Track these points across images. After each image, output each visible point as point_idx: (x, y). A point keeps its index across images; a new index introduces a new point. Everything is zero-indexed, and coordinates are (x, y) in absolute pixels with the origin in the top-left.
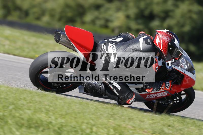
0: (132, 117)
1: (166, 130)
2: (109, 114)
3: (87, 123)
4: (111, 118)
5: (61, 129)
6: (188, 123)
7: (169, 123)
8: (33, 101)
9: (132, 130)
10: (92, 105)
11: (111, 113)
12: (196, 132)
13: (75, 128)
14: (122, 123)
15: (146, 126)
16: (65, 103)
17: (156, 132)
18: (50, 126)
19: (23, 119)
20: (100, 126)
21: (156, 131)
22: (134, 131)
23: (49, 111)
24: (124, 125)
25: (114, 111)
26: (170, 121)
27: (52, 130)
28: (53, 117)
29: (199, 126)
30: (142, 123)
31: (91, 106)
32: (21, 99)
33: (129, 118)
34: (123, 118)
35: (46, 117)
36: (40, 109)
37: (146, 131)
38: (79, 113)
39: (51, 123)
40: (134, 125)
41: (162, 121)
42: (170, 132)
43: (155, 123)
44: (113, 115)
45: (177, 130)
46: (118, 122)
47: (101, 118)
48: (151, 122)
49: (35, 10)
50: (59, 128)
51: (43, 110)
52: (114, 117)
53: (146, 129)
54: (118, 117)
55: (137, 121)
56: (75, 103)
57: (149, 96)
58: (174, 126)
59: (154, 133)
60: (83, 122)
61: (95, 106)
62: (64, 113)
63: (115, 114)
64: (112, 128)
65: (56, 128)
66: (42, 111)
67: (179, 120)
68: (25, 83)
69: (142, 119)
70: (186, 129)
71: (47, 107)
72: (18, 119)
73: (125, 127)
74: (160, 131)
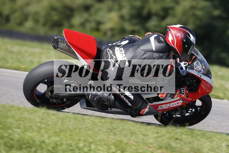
0: (134, 131)
1: (173, 144)
2: (107, 129)
3: (84, 141)
4: (111, 134)
5: (56, 149)
6: (197, 135)
7: (176, 136)
8: (22, 118)
9: (135, 145)
10: (88, 119)
11: (110, 128)
12: (208, 144)
13: (71, 146)
14: (123, 138)
15: (151, 141)
16: (58, 119)
17: (162, 147)
18: (43, 145)
19: (12, 139)
20: (99, 143)
21: (162, 145)
22: (137, 147)
23: (41, 129)
24: (126, 141)
25: (113, 125)
26: (177, 133)
27: (45, 150)
28: (46, 136)
29: (210, 138)
30: (146, 138)
31: (87, 121)
32: (8, 116)
33: (131, 133)
34: (124, 132)
35: (37, 136)
36: (31, 127)
37: (151, 146)
38: (74, 129)
39: (44, 142)
40: (137, 140)
41: (168, 134)
42: (178, 146)
43: (160, 136)
44: (113, 129)
45: (186, 143)
46: (118, 138)
47: (99, 134)
48: (156, 136)
49: (17, 15)
50: (53, 148)
51: (34, 127)
52: (114, 132)
53: (151, 144)
54: (119, 131)
55: (140, 135)
56: (69, 118)
57: (161, 106)
58: (182, 139)
59: (160, 148)
60: (79, 140)
61: (92, 121)
62: (58, 130)
63: (115, 129)
64: (112, 145)
65: (51, 148)
66: (33, 130)
67: (187, 132)
68: (11, 98)
69: (145, 133)
70: (196, 142)
71: (39, 124)
72: (7, 139)
73: (127, 143)
74: (167, 146)
